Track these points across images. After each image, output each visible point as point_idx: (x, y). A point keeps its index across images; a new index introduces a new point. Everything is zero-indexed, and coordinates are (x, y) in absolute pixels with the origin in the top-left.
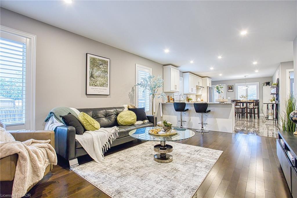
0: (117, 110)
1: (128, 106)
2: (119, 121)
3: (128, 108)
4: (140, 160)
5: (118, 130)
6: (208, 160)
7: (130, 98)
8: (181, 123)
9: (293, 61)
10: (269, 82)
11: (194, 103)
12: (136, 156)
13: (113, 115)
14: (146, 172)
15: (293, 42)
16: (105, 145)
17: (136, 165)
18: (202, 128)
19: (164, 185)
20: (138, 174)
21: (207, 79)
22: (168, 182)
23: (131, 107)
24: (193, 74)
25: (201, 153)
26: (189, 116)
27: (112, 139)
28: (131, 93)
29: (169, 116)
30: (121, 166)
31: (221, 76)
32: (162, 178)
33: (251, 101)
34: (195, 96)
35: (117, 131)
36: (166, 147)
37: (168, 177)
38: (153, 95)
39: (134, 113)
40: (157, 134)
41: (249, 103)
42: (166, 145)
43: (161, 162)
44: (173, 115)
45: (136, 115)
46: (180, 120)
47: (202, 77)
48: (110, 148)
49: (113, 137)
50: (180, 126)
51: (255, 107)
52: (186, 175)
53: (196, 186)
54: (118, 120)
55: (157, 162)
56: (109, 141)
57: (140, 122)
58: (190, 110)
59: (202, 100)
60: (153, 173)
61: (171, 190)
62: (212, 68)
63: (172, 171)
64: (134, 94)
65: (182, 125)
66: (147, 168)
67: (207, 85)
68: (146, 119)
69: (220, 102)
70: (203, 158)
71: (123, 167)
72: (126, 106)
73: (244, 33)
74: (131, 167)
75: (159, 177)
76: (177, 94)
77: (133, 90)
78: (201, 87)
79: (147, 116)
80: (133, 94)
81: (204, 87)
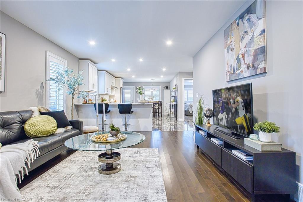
0: (22, 114)
1: (39, 109)
2: (30, 132)
3: (40, 112)
4: (82, 179)
5: (37, 144)
6: (152, 159)
7: (37, 97)
8: (103, 127)
9: (192, 72)
10: (168, 87)
11: (118, 104)
12: (73, 176)
13: (16, 123)
14: (102, 190)
15: (192, 58)
16: (20, 172)
17: (82, 187)
18: (126, 129)
19: (134, 197)
20: (94, 196)
21: (121, 80)
22: (136, 192)
23: (44, 111)
24: (108, 73)
25: (141, 154)
26: (111, 117)
27: (31, 159)
28: (40, 90)
29: (86, 119)
30: (59, 195)
31: (134, 78)
32: (126, 191)
33: (157, 102)
34: (108, 97)
35: (37, 146)
36: (113, 155)
37: (131, 187)
38: (73, 94)
39: (53, 118)
40: (106, 141)
41: (155, 103)
42: (113, 152)
43: (111, 174)
44: (91, 118)
45: (56, 121)
46: (102, 123)
47: (116, 77)
48: (28, 174)
49: (32, 157)
50: (101, 130)
51: (159, 107)
52: (146, 178)
53: (162, 186)
54: (28, 130)
55: (105, 175)
56: (26, 164)
57: (62, 130)
58: (112, 112)
59: (115, 101)
60: (111, 189)
61: (144, 199)
62: (129, 70)
63: (129, 179)
64: (44, 92)
65: (103, 129)
66: (99, 186)
67: (120, 85)
68: (69, 125)
69: (141, 103)
70: (148, 159)
71: (65, 196)
72: (35, 109)
73: (169, 43)
74: (76, 191)
75: (122, 191)
76: (93, 95)
77: (43, 86)
78: (115, 87)
79: (69, 121)
80: (42, 92)
81: (117, 88)
